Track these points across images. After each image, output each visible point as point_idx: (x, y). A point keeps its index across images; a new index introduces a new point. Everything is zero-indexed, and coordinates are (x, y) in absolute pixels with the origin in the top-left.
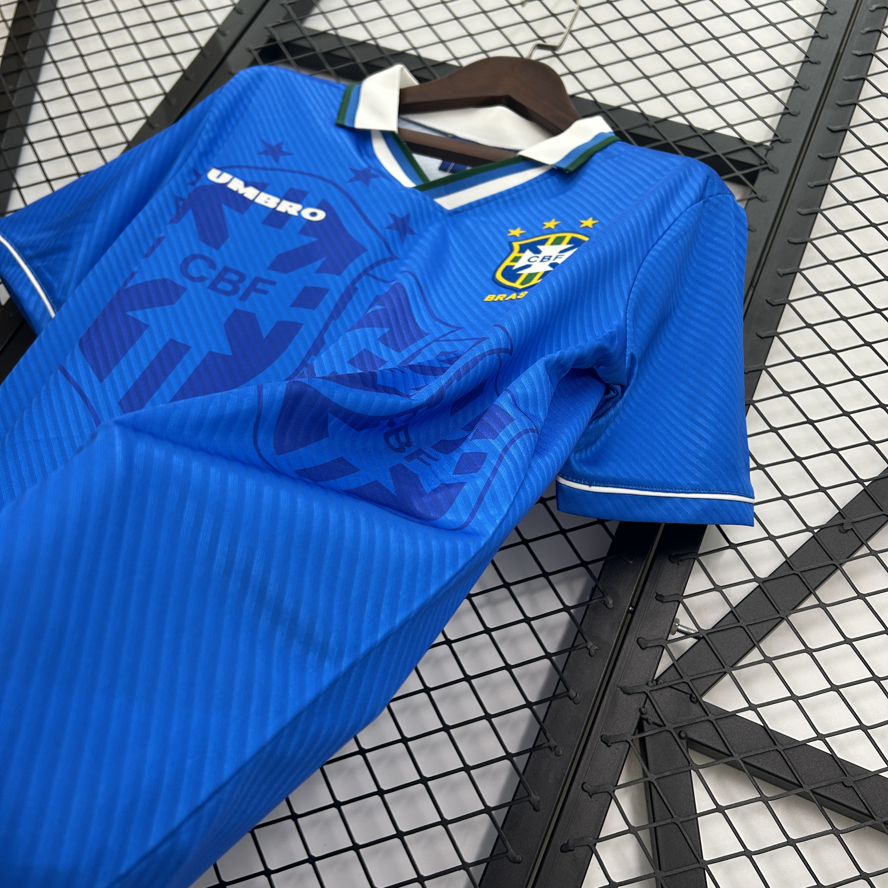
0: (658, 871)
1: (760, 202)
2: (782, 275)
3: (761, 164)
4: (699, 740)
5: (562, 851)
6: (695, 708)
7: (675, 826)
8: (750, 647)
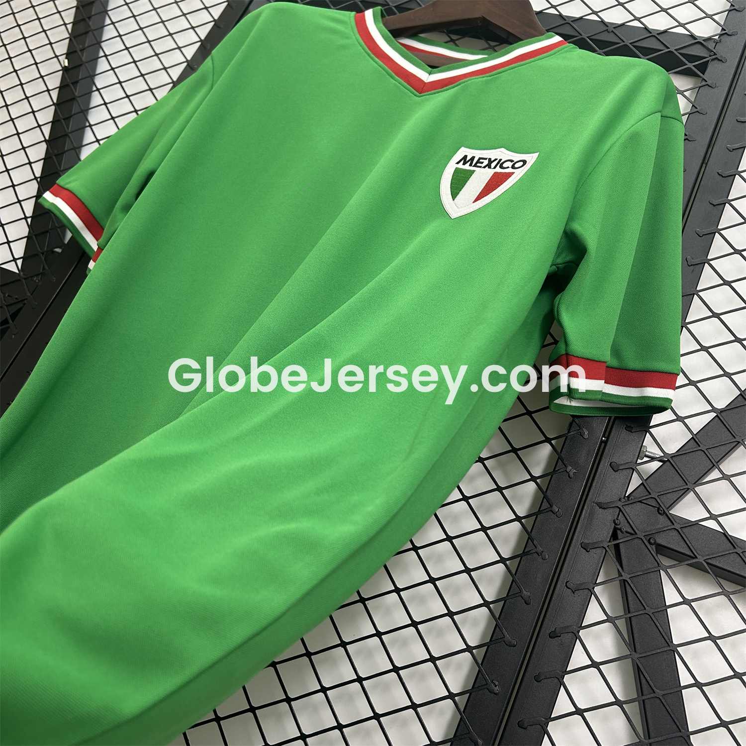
0: (634, 653)
1: (710, 88)
2: (732, 150)
3: (710, 56)
4: (666, 545)
5: (550, 637)
6: (662, 519)
7: (647, 616)
8: (710, 467)
